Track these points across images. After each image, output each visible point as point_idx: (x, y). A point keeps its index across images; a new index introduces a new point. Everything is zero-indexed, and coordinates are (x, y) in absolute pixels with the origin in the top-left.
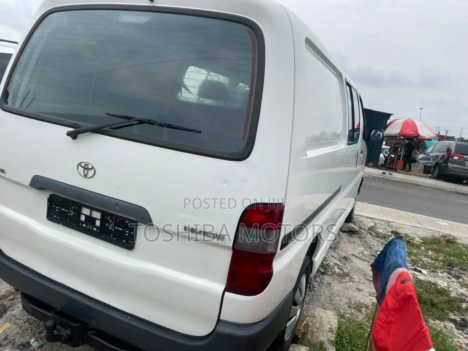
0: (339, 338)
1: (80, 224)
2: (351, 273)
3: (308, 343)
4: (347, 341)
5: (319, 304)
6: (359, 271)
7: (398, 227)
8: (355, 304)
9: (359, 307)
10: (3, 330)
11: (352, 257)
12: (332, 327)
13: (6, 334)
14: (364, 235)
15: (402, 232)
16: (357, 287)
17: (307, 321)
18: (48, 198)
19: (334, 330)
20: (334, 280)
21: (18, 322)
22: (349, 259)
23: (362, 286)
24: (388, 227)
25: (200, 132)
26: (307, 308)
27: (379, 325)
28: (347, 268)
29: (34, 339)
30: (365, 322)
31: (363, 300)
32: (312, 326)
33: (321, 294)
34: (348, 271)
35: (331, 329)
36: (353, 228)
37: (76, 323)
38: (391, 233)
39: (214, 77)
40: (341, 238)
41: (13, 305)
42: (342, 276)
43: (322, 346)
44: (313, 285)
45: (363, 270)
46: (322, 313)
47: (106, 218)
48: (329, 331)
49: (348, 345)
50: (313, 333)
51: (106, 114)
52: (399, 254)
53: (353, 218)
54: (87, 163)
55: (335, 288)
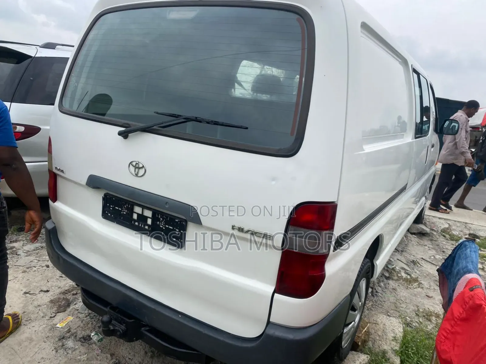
0: (404, 348)
1: (133, 223)
2: (420, 278)
3: (369, 351)
4: (413, 351)
5: (383, 311)
6: (429, 277)
7: (476, 229)
8: (424, 312)
9: (428, 316)
10: (66, 323)
11: (422, 261)
12: (397, 335)
13: (70, 327)
14: (436, 237)
15: (482, 235)
16: (427, 293)
17: (368, 328)
18: (103, 197)
19: (398, 339)
20: (400, 285)
21: (81, 316)
22: (418, 263)
23: (432, 293)
24: (465, 229)
25: (247, 128)
26: (369, 314)
27: (444, 336)
28: (416, 272)
29: (94, 332)
30: (434, 332)
31: (434, 308)
32: (374, 333)
33: (385, 300)
34: (417, 276)
35: (395, 337)
36: (423, 229)
37: (130, 319)
38: (469, 236)
39: (268, 71)
40: (410, 240)
41: (76, 300)
42: (410, 281)
43: (385, 355)
44: (376, 290)
45: (434, 275)
46: (386, 320)
47: (157, 216)
48: (393, 340)
49: (414, 356)
50: (374, 340)
51: (155, 112)
52: (469, 258)
53: (423, 218)
54: (137, 162)
55: (402, 294)
